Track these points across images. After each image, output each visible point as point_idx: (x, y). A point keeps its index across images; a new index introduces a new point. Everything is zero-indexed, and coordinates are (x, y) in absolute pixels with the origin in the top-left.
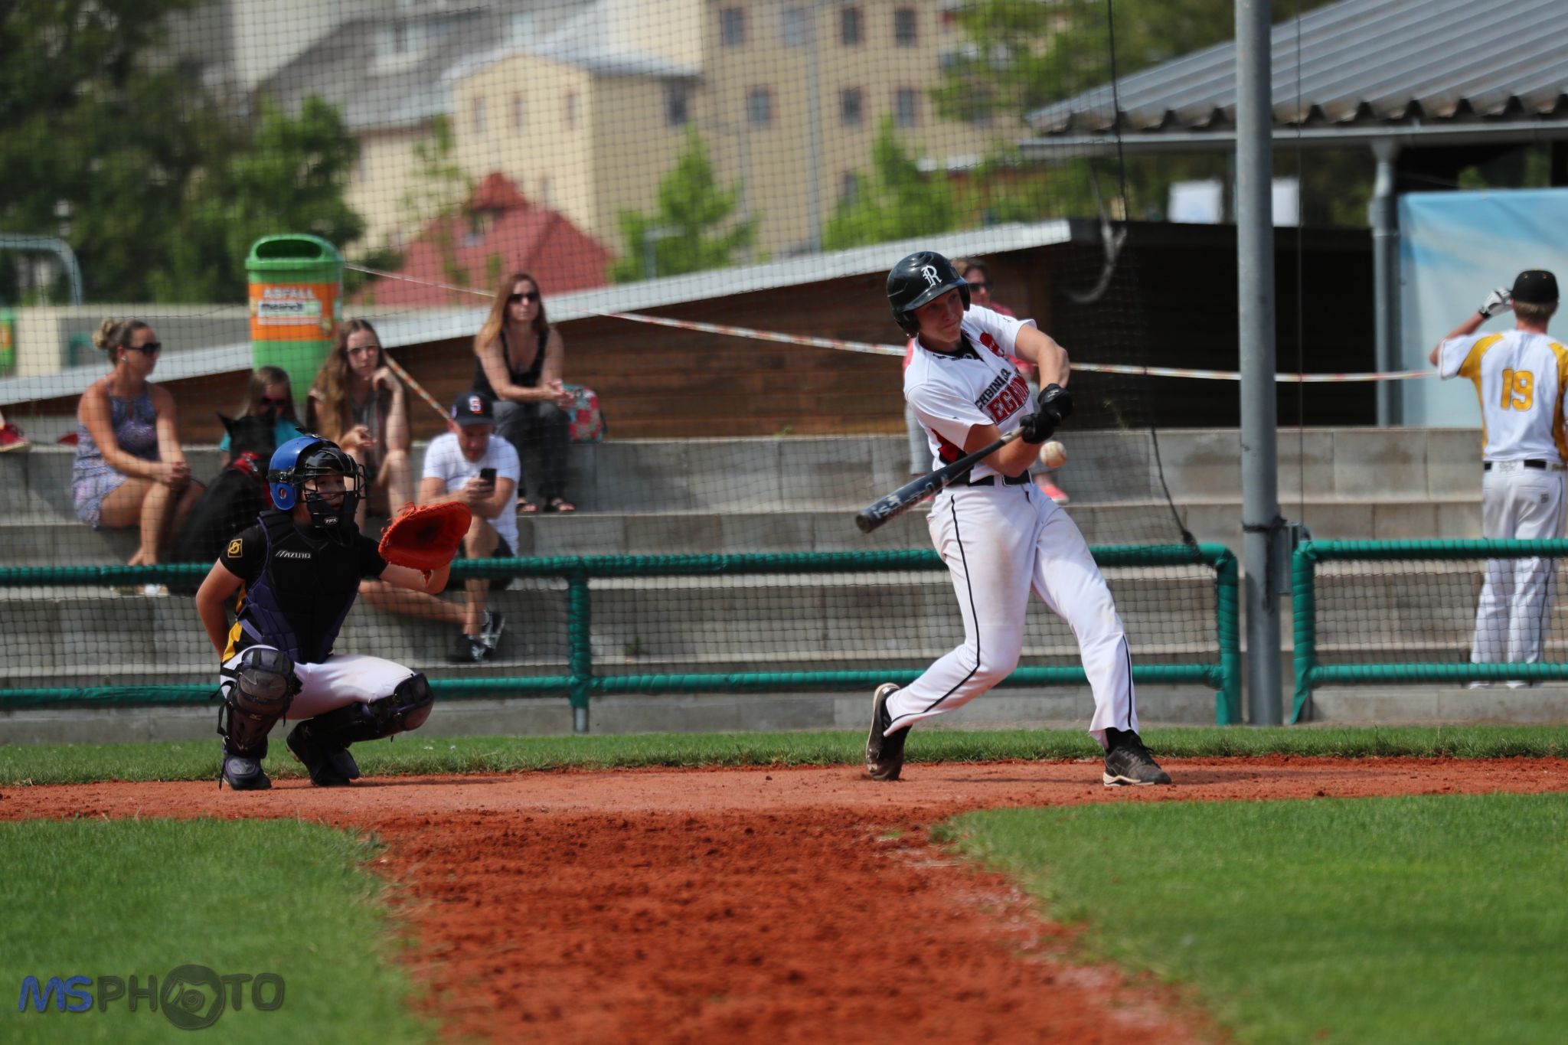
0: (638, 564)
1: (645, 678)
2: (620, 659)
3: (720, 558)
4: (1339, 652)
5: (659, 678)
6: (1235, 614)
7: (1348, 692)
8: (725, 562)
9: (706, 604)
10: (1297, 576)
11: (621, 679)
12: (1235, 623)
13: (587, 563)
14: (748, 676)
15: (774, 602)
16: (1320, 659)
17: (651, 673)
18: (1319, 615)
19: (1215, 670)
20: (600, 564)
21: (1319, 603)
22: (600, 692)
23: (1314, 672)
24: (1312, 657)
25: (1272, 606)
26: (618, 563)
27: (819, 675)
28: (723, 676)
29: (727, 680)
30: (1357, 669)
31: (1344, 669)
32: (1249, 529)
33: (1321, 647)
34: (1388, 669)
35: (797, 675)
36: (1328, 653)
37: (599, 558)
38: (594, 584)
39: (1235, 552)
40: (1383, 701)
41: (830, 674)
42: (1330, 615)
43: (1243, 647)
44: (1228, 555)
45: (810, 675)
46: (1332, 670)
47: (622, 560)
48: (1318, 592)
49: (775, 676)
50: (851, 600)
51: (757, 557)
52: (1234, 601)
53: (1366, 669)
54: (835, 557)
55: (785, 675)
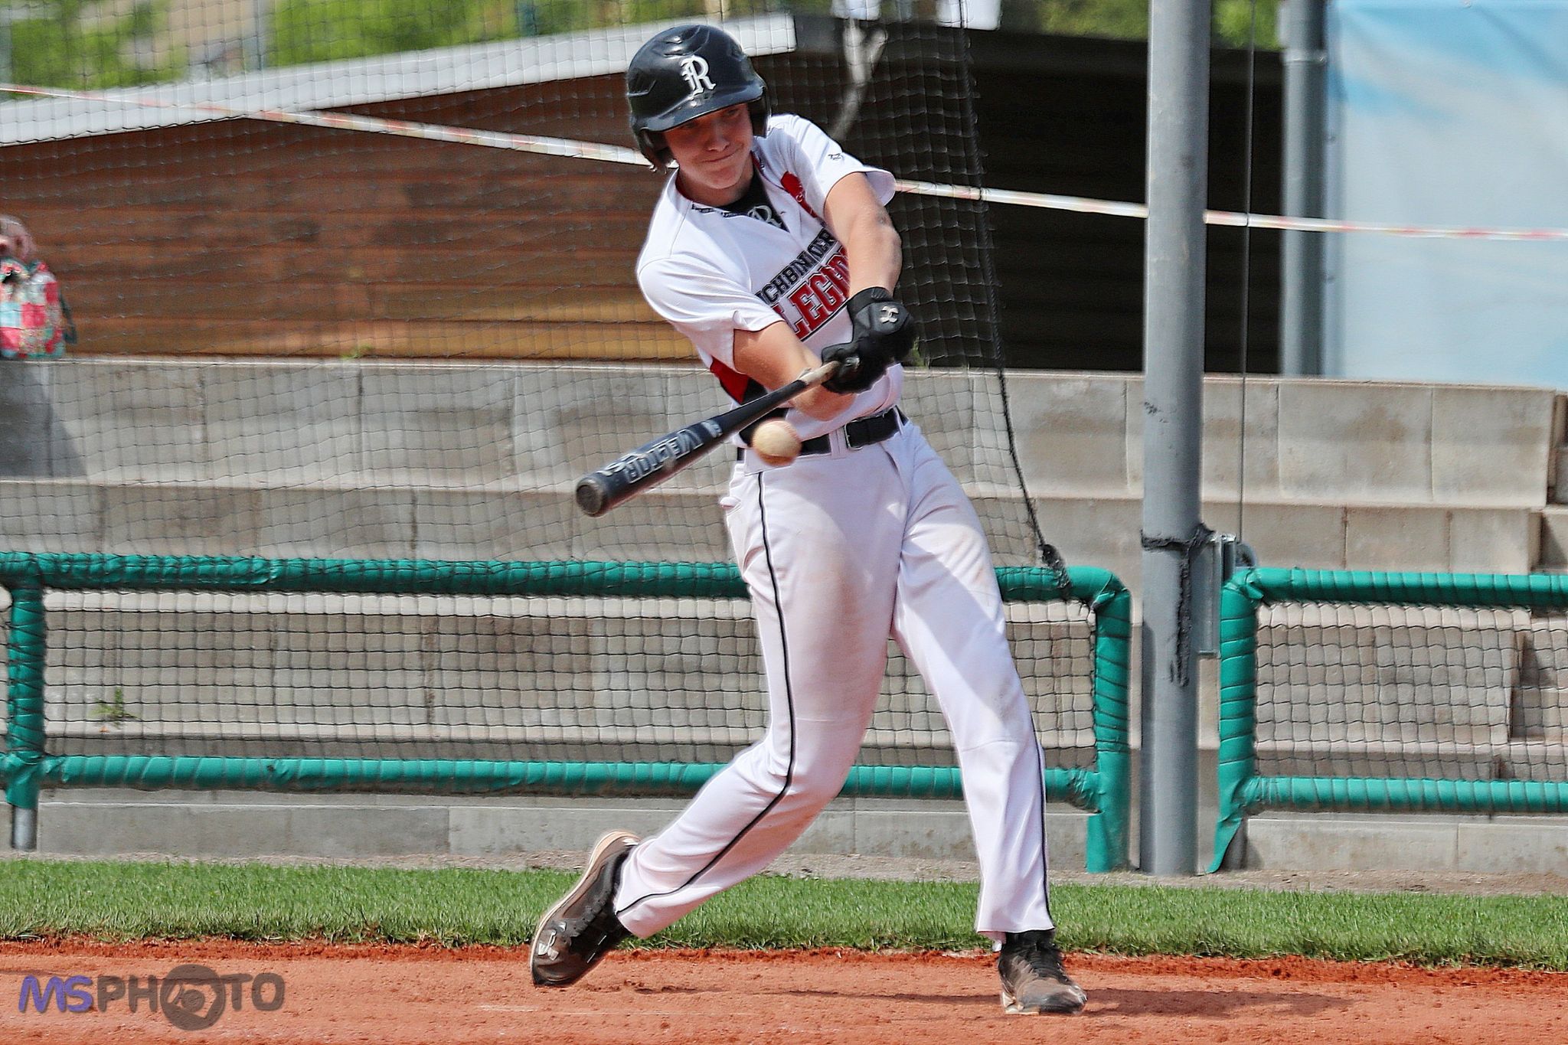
0: (129, 569)
1: (134, 761)
2: (92, 729)
3: (267, 563)
4: (1292, 754)
5: (157, 762)
6: (1123, 686)
7: (1306, 822)
8: (275, 570)
9: (240, 640)
10: (1229, 626)
12: (1123, 702)
13: (43, 565)
14: (307, 764)
15: (354, 641)
16: (1261, 765)
17: (142, 752)
18: (1262, 693)
19: (1085, 779)
20: (66, 566)
21: (1262, 673)
22: (57, 783)
23: (1251, 787)
24: (1249, 761)
25: (1185, 677)
26: (95, 567)
27: (426, 766)
28: (266, 762)
29: (271, 768)
30: (1323, 786)
31: (1302, 785)
32: (1150, 544)
33: (1262, 744)
34: (1375, 787)
35: (389, 766)
36: (1274, 755)
37: (63, 556)
38: (53, 599)
39: (1126, 584)
40: (1364, 839)
41: (443, 766)
42: (1281, 693)
43: (1134, 740)
44: (1115, 586)
45: (410, 766)
46: (1280, 785)
47: (102, 561)
48: (1261, 654)
49: (351, 765)
50: (484, 641)
51: (328, 564)
52: (1123, 665)
53: (1338, 786)
54: (459, 569)
55: (368, 765)
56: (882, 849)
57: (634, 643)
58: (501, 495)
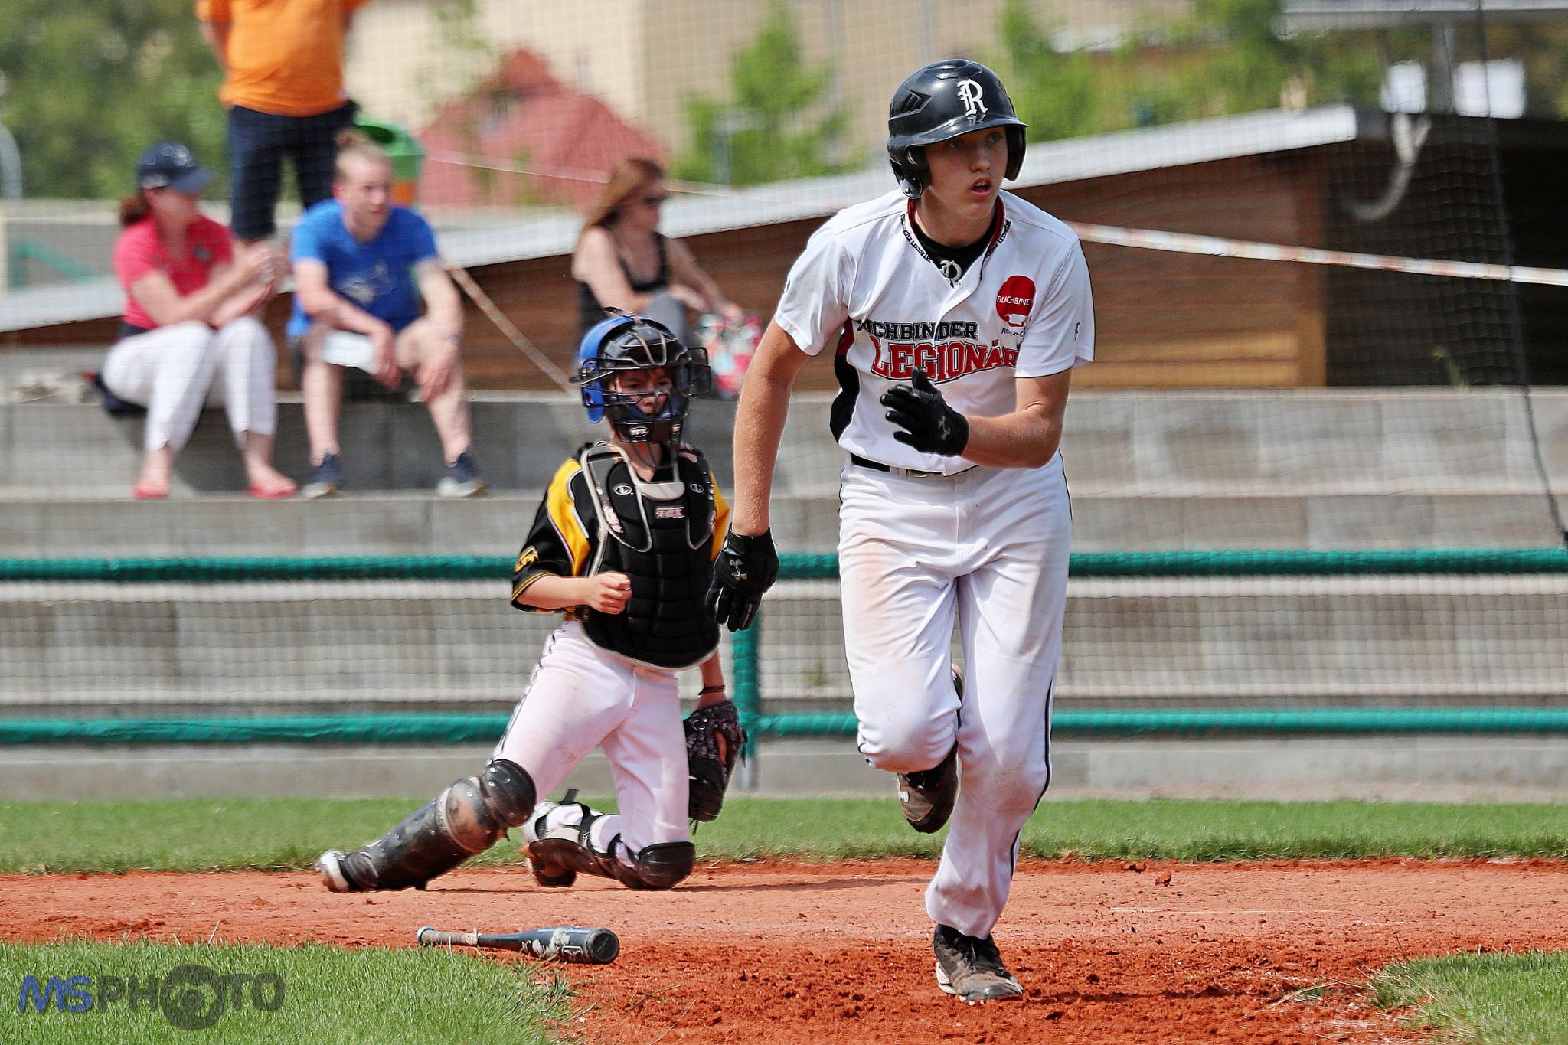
2: (801, 693)
11: (801, 719)
22: (771, 735)
47: (805, 559)
50: (1112, 615)
56: (1438, 778)
57: (1233, 616)
58: (1124, 500)
